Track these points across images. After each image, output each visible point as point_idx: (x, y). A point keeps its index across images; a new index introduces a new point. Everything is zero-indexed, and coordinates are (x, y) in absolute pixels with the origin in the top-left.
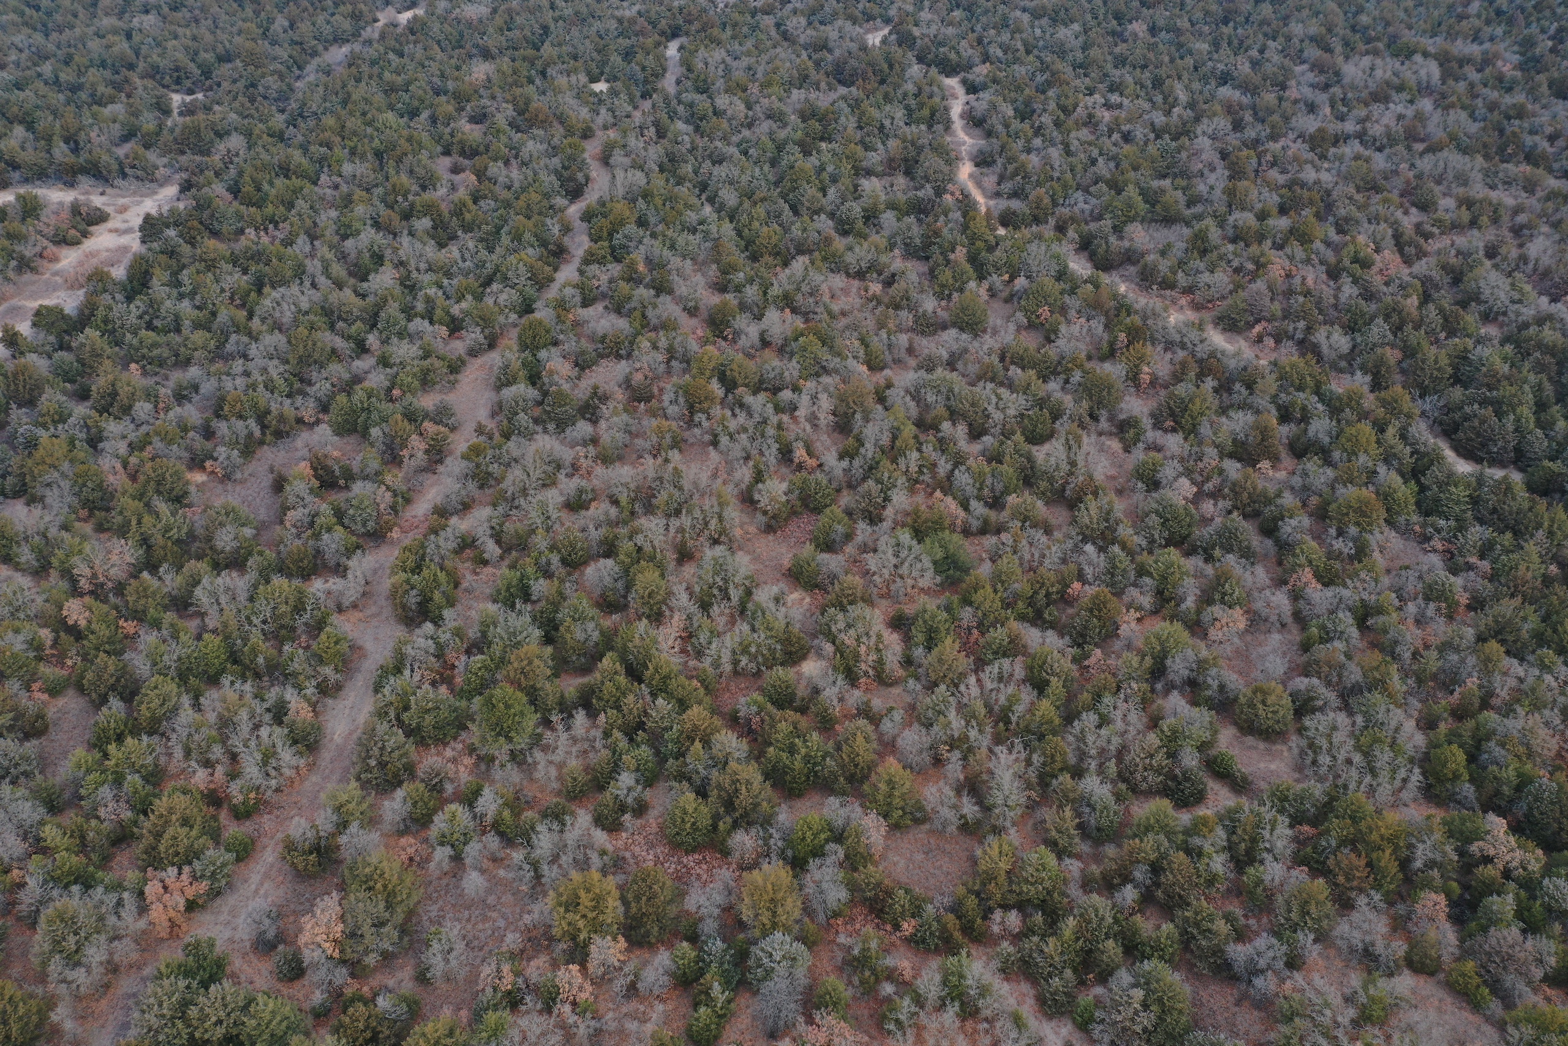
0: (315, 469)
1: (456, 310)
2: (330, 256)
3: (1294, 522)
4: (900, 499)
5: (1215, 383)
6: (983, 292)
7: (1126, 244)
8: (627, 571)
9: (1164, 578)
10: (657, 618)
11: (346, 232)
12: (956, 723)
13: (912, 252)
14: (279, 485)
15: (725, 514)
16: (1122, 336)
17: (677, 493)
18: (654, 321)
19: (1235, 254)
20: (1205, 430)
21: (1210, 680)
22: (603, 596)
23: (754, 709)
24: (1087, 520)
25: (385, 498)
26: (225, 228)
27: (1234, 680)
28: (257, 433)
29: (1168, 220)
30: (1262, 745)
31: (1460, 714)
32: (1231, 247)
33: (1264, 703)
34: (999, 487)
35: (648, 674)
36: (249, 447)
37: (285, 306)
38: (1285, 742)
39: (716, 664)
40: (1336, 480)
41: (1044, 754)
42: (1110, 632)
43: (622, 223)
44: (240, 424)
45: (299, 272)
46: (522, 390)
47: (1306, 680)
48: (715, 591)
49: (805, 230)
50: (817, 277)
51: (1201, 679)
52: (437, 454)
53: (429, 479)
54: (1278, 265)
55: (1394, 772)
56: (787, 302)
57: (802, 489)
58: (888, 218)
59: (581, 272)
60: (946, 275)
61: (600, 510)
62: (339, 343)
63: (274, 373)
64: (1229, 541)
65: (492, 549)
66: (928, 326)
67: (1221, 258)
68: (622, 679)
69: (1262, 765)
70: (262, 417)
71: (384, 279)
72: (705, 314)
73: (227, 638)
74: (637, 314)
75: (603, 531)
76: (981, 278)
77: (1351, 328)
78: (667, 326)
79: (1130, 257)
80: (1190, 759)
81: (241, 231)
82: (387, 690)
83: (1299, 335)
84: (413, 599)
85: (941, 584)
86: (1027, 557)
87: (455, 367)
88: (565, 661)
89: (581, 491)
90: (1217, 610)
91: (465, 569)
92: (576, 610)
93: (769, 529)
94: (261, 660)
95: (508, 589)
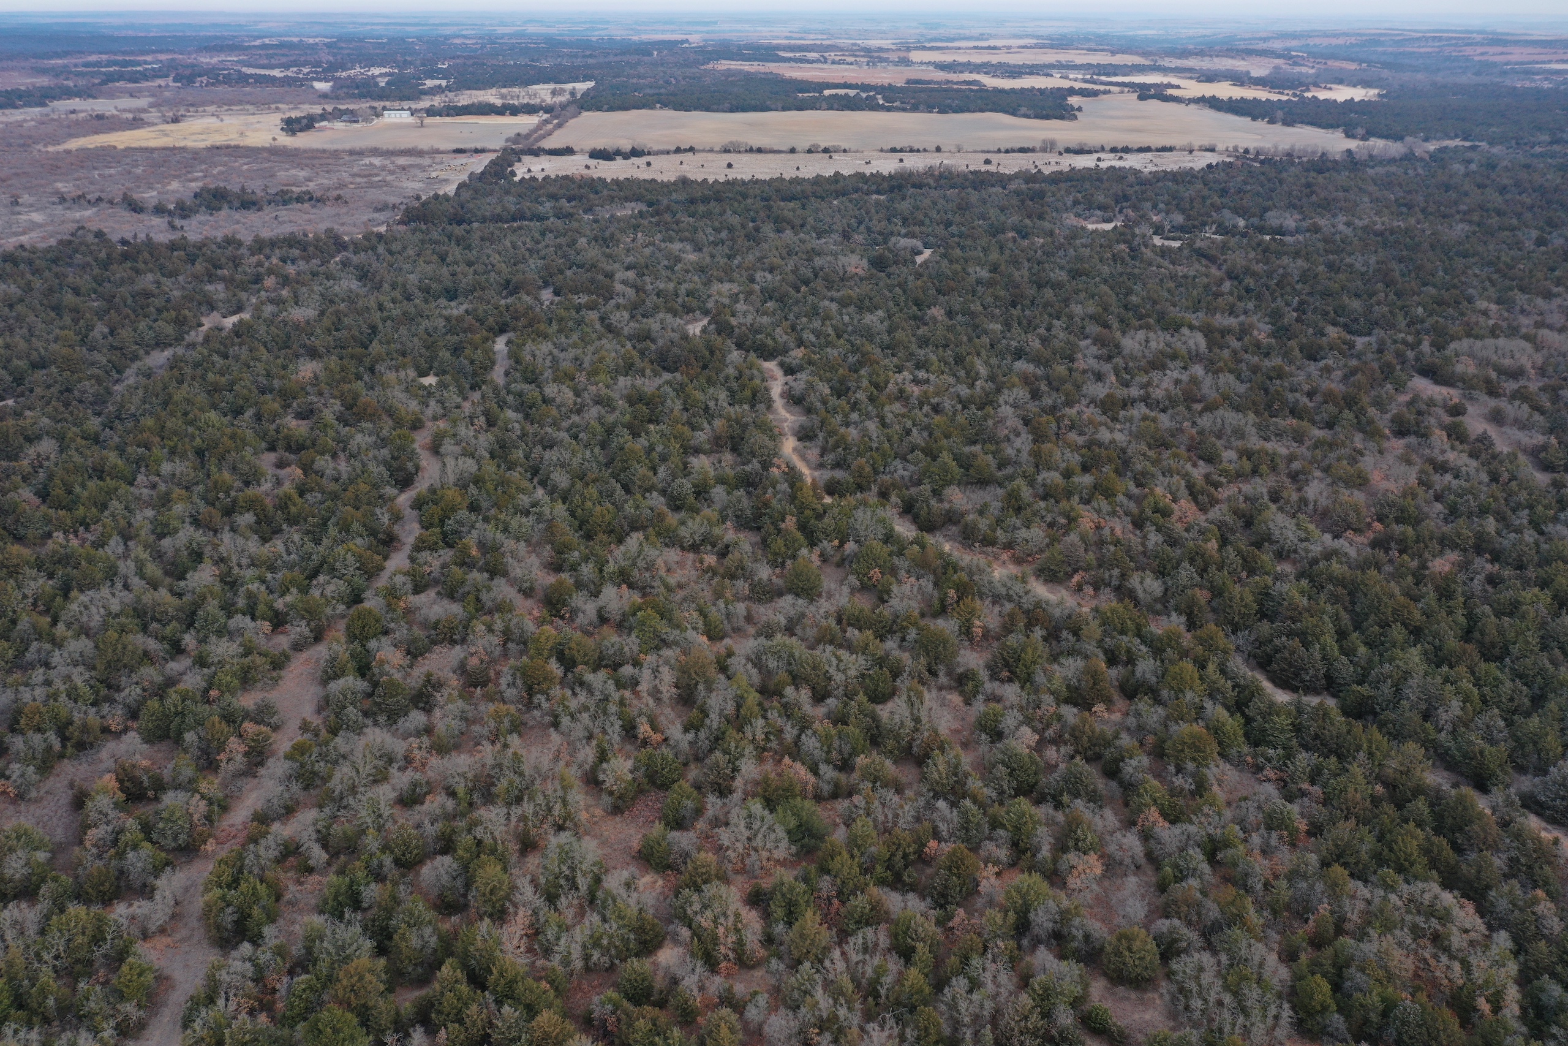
0: (120, 781)
1: (279, 604)
2: (145, 556)
3: (1134, 762)
4: (749, 768)
5: (1044, 632)
6: (815, 558)
7: (946, 506)
8: (466, 867)
9: (1017, 829)
10: (500, 916)
11: (162, 531)
12: (824, 1002)
13: (744, 524)
14: (79, 801)
15: (570, 798)
16: (952, 592)
17: (517, 780)
18: (489, 604)
19: (1047, 509)
20: (1040, 678)
21: (1074, 931)
22: (441, 896)
23: (609, 1007)
24: (936, 776)
25: (199, 807)
26: (31, 533)
27: (1097, 928)
28: (57, 745)
29: (983, 482)
30: (1133, 995)
31: (1317, 942)
32: (1042, 504)
33: (1130, 949)
34: (847, 749)
35: (492, 979)
36: (46, 764)
37: (94, 610)
38: (1155, 989)
39: (566, 962)
40: (1167, 717)
41: (917, 1027)
42: (971, 890)
43: (454, 509)
44: (37, 738)
45: (111, 573)
46: (351, 682)
47: (1167, 922)
48: (562, 882)
49: (637, 507)
50: (651, 552)
51: (1065, 931)
52: (257, 756)
53: (248, 783)
54: (1087, 519)
55: (1265, 1009)
56: (624, 578)
57: (648, 766)
58: (719, 493)
59: (412, 559)
60: (779, 544)
61: (436, 803)
62: (152, 645)
63: (78, 681)
64: (1075, 786)
65: (318, 855)
66: (764, 594)
67: (1035, 514)
68: (464, 988)
69: (1136, 1016)
70: (62, 730)
71: (204, 576)
72: (540, 594)
73: (11, 980)
74: (471, 597)
75: (439, 826)
76: (812, 544)
77: (1161, 573)
78: (502, 608)
79: (951, 518)
80: (1065, 1018)
81: (49, 535)
82: (197, 1025)
83: (1115, 582)
84: (228, 918)
85: (797, 854)
86: (881, 818)
87: (278, 663)
88: (400, 973)
89: (415, 785)
90: (1072, 857)
91: (287, 879)
92: (411, 914)
93: (616, 810)
94: (51, 1002)
95: (335, 898)
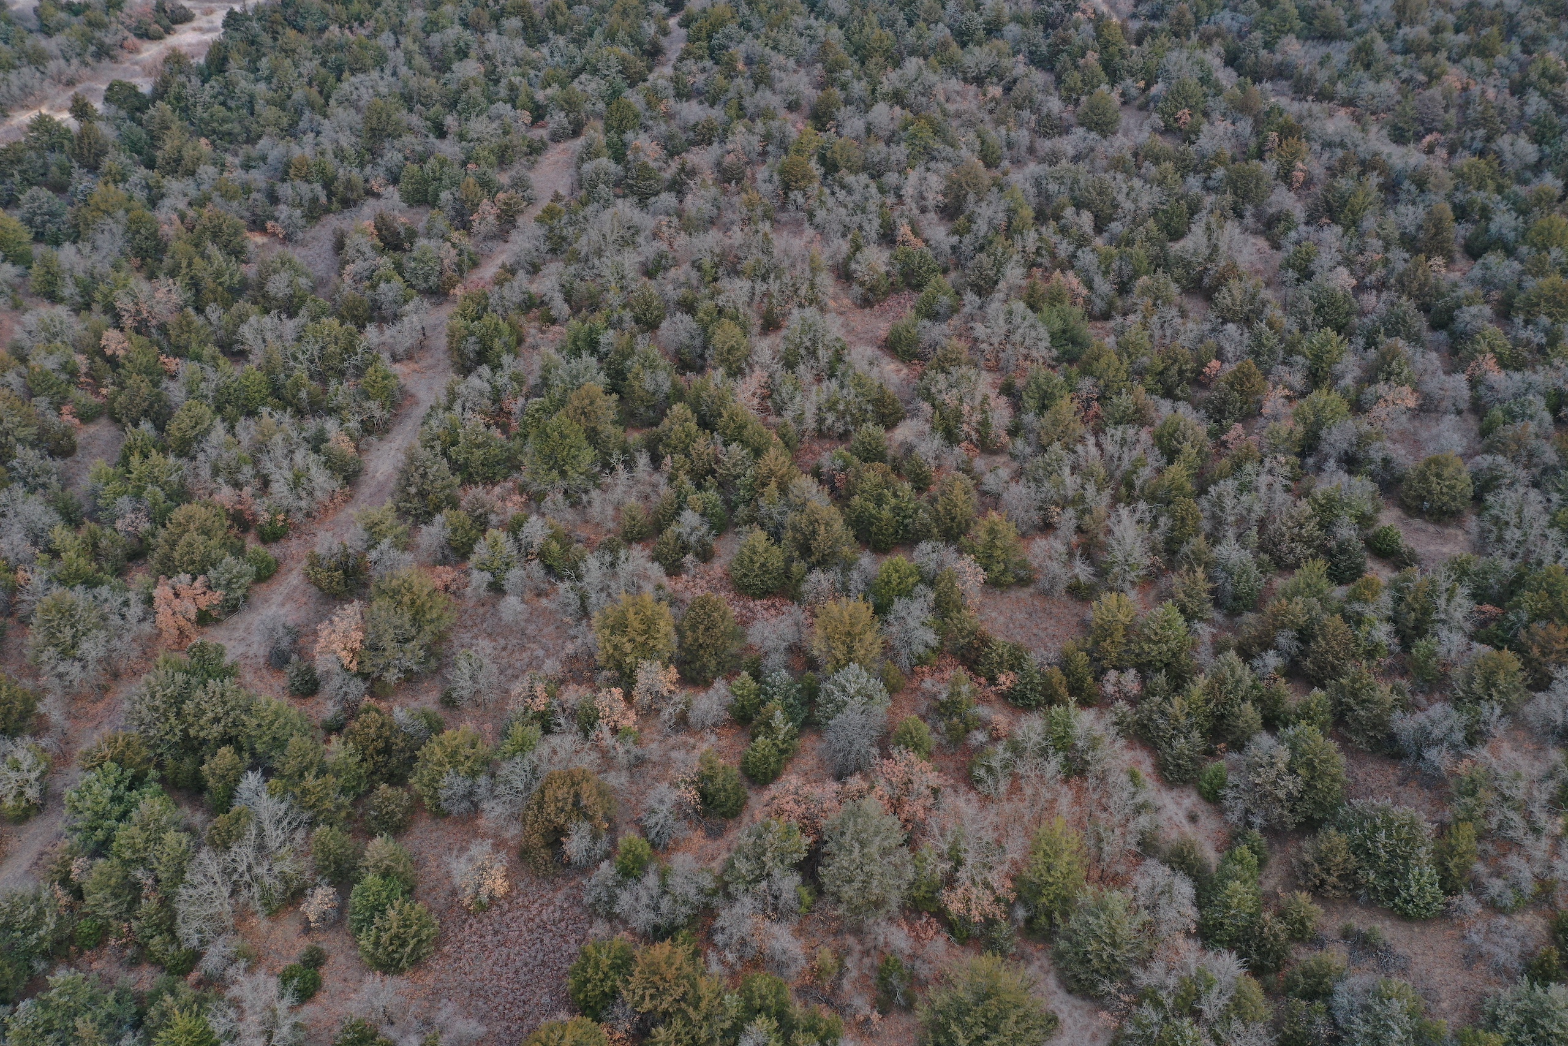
0: (379, 230)
1: (540, 96)
2: (415, 47)
3: (1474, 310)
4: (1014, 273)
5: (1381, 179)
6: (1115, 98)
7: (1279, 57)
8: (705, 330)
9: (1318, 357)
10: (736, 373)
12: (1070, 482)
13: (1037, 60)
14: (339, 246)
15: (818, 280)
16: (1273, 136)
17: (765, 259)
18: (751, 110)
19: (1404, 65)
20: (1370, 223)
21: (1372, 454)
22: (677, 352)
23: (840, 462)
24: (1229, 301)
25: (449, 256)
26: (309, 24)
27: (1400, 454)
28: (323, 199)
29: (1327, 37)
30: (1431, 528)
32: (1399, 59)
33: (1438, 476)
34: (1127, 271)
35: (721, 422)
36: (314, 213)
37: (363, 90)
38: (1460, 525)
39: (799, 419)
40: (1523, 273)
41: (1173, 516)
42: (1250, 415)
43: (723, 23)
44: (304, 188)
45: (381, 60)
46: (605, 162)
47: (1489, 458)
48: (803, 352)
49: (920, 37)
50: (931, 77)
51: (1361, 455)
52: (508, 219)
53: (498, 246)
54: (1454, 77)
56: (897, 98)
57: (905, 264)
58: (1012, 30)
59: (676, 69)
60: (1074, 78)
61: (681, 272)
62: (415, 120)
63: (344, 144)
64: (1395, 326)
65: (560, 307)
66: (1050, 127)
67: (1388, 68)
68: (693, 426)
69: (1432, 548)
70: (328, 184)
71: (469, 69)
72: (806, 110)
73: (269, 373)
74: (735, 102)
75: (683, 291)
76: (1113, 83)
77: (1538, 139)
78: (766, 114)
79: (1281, 72)
80: (1346, 531)
81: (326, 28)
82: (434, 423)
83: (1478, 145)
84: (471, 346)
85: (1057, 359)
86: (1158, 333)
87: (535, 150)
88: (632, 414)
89: (661, 256)
90: (1381, 388)
91: (531, 330)
92: (647, 357)
93: (866, 303)
94: (303, 394)
95: (574, 342)
